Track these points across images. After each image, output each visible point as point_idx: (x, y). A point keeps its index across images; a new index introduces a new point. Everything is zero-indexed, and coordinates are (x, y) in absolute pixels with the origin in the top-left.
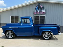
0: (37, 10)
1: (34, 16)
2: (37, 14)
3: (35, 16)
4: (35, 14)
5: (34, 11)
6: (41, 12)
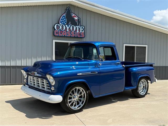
0: (64, 24)
1: (54, 41)
2: (64, 36)
5: (55, 27)
6: (75, 31)
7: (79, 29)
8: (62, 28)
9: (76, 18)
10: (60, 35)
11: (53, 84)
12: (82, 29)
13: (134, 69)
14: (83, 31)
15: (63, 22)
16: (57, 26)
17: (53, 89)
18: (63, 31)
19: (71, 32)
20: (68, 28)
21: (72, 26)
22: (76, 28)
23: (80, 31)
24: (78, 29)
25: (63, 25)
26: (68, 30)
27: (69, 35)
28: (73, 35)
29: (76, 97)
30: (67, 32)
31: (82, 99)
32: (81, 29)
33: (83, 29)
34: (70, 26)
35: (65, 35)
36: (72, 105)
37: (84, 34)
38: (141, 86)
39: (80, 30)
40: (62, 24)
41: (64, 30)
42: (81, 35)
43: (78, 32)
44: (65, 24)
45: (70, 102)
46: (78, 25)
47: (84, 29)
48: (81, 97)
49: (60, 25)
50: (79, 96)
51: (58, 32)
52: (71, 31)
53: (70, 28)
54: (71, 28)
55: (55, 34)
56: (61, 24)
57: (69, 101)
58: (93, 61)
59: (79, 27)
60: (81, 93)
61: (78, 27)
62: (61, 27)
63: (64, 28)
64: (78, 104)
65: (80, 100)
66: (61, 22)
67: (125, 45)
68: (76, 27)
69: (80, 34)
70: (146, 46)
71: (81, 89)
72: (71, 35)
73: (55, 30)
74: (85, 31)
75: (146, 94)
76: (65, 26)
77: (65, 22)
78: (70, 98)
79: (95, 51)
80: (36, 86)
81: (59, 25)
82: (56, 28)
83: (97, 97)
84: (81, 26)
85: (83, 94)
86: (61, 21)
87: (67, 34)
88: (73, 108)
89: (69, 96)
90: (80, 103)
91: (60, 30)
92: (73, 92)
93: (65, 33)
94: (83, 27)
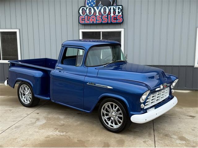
0: (92, 6)
1: (81, 31)
4: (85, 25)
5: (81, 11)
6: (108, 15)
7: (114, 10)
8: (90, 12)
10: (87, 22)
12: (118, 9)
14: (120, 13)
15: (91, 4)
16: (82, 10)
18: (90, 16)
19: (102, 17)
20: (97, 11)
21: (103, 7)
22: (110, 10)
23: (116, 14)
24: (112, 11)
25: (91, 8)
26: (97, 14)
27: (99, 21)
28: (105, 21)
30: (96, 17)
32: (117, 11)
33: (120, 10)
34: (100, 7)
35: (93, 22)
37: (123, 17)
39: (115, 12)
40: (90, 6)
41: (93, 15)
42: (117, 20)
43: (112, 15)
44: (94, 5)
46: (112, 5)
47: (122, 10)
49: (87, 9)
51: (84, 18)
52: (102, 15)
53: (100, 11)
54: (102, 11)
55: (81, 22)
56: (88, 6)
59: (115, 7)
61: (112, 7)
62: (88, 11)
63: (93, 11)
66: (88, 4)
68: (109, 8)
69: (116, 18)
72: (102, 20)
73: (80, 15)
74: (123, 14)
76: (94, 8)
77: (94, 3)
81: (85, 8)
82: (81, 13)
84: (117, 5)
86: (88, 2)
87: (97, 20)
91: (87, 15)
93: (93, 18)
94: (121, 7)
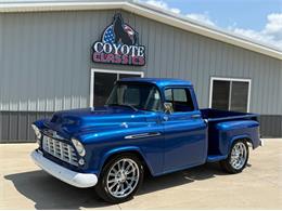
0: (110, 42)
1: (93, 71)
3: (95, 73)
5: (96, 47)
6: (128, 55)
7: (136, 51)
8: (107, 49)
9: (131, 33)
11: (83, 154)
13: (225, 126)
14: (142, 54)
15: (109, 39)
16: (98, 46)
17: (81, 162)
18: (108, 54)
21: (124, 46)
22: (131, 50)
23: (137, 54)
25: (108, 45)
26: (116, 53)
27: (119, 61)
29: (122, 176)
30: (115, 56)
31: (133, 179)
32: (139, 51)
33: (142, 51)
34: (120, 45)
35: (111, 61)
36: (114, 189)
38: (236, 153)
40: (107, 42)
41: (111, 53)
43: (133, 55)
44: (113, 42)
45: (110, 185)
48: (130, 175)
49: (104, 45)
50: (126, 173)
55: (95, 59)
56: (105, 42)
57: (108, 182)
58: (153, 114)
59: (136, 47)
60: (131, 168)
61: (133, 47)
63: (111, 49)
64: (125, 186)
65: (129, 181)
66: (105, 39)
67: (213, 79)
68: (130, 48)
69: (137, 60)
70: (250, 81)
71: (131, 162)
72: (122, 60)
75: (244, 167)
76: (112, 45)
78: (112, 178)
79: (157, 96)
80: (55, 155)
81: (102, 44)
82: (96, 49)
83: (157, 174)
85: (134, 170)
86: (106, 37)
88: (115, 194)
89: (110, 174)
90: (129, 186)
91: (103, 52)
92: (116, 168)
93: (111, 57)
94: (143, 48)
